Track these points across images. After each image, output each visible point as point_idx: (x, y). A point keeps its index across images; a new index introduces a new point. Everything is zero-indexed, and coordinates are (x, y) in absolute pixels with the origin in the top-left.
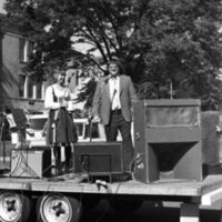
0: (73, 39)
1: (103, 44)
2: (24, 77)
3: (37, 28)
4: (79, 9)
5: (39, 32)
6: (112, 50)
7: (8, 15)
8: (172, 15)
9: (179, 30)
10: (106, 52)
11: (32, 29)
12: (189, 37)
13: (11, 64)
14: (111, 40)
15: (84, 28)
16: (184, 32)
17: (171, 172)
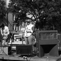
0: (27, 14)
1: (35, 15)
2: (14, 25)
3: (17, 11)
4: (28, 6)
5: (18, 12)
6: (38, 17)
7: (9, 8)
8: (54, 7)
9: (56, 11)
10: (36, 17)
11: (15, 12)
12: (59, 13)
13: (10, 21)
14: (37, 14)
15: (30, 11)
16: (57, 11)
17: (48, 54)
